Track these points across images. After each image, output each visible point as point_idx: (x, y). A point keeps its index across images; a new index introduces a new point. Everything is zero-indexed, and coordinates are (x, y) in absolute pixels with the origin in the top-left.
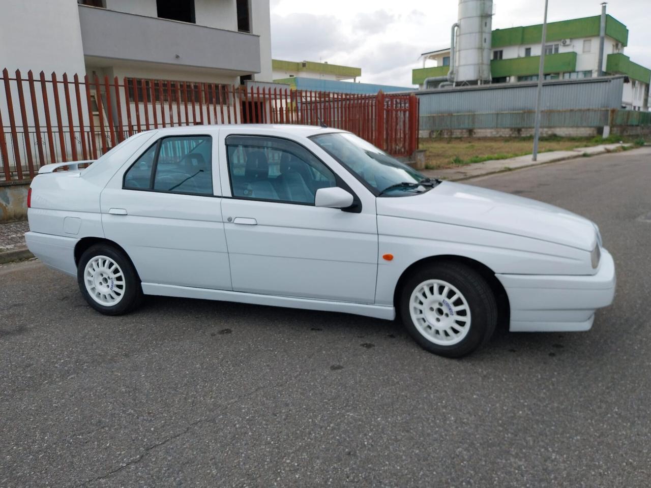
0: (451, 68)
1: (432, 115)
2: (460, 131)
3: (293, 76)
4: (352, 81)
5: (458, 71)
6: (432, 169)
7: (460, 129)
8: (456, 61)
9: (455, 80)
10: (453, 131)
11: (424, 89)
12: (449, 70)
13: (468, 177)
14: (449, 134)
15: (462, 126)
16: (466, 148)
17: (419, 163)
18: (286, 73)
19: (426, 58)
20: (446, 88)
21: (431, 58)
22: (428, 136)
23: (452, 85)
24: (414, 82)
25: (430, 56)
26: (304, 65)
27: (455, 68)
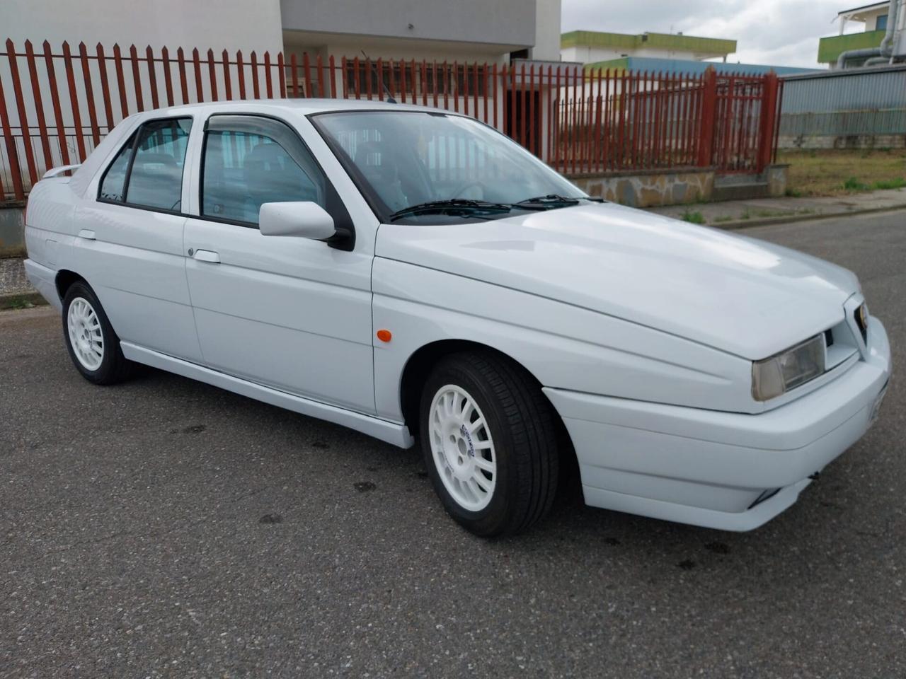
0: (888, 33)
1: (841, 111)
2: (890, 137)
3: (626, 55)
4: (720, 60)
5: (900, 38)
6: (797, 196)
7: (890, 134)
8: (898, 22)
9: (894, 53)
10: (876, 137)
11: (838, 68)
12: (884, 37)
13: (854, 211)
14: (869, 142)
15: (893, 130)
16: (892, 165)
17: (773, 186)
18: (616, 52)
19: (845, 18)
20: (879, 67)
21: (856, 18)
22: (832, 146)
23: (888, 62)
24: (821, 60)
25: (855, 15)
26: (645, 38)
27: (895, 32)
